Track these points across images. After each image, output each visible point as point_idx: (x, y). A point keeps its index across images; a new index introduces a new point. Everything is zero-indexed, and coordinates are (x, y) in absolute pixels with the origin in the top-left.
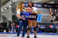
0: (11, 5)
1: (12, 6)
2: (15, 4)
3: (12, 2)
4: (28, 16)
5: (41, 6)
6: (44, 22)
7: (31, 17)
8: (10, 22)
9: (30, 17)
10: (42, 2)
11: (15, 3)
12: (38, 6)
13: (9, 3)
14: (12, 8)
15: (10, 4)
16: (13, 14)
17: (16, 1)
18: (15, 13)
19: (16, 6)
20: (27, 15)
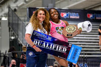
0: (8, 15)
1: (9, 17)
2: (16, 13)
3: (9, 7)
4: (49, 45)
5: (78, 17)
6: (85, 56)
7: (55, 49)
8: (5, 57)
9: (53, 47)
10: (81, 7)
11: (15, 10)
12: (71, 17)
13: (2, 10)
14: (9, 23)
15: (3, 13)
16: (12, 38)
17: (19, 5)
18: (18, 35)
19: (18, 18)
20: (46, 41)
